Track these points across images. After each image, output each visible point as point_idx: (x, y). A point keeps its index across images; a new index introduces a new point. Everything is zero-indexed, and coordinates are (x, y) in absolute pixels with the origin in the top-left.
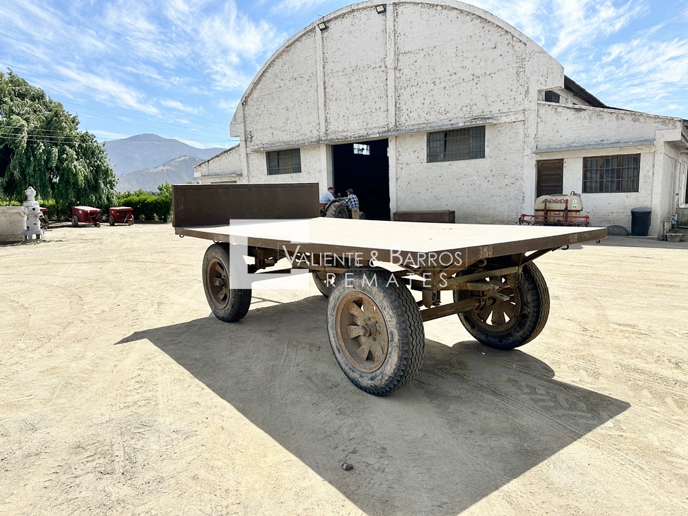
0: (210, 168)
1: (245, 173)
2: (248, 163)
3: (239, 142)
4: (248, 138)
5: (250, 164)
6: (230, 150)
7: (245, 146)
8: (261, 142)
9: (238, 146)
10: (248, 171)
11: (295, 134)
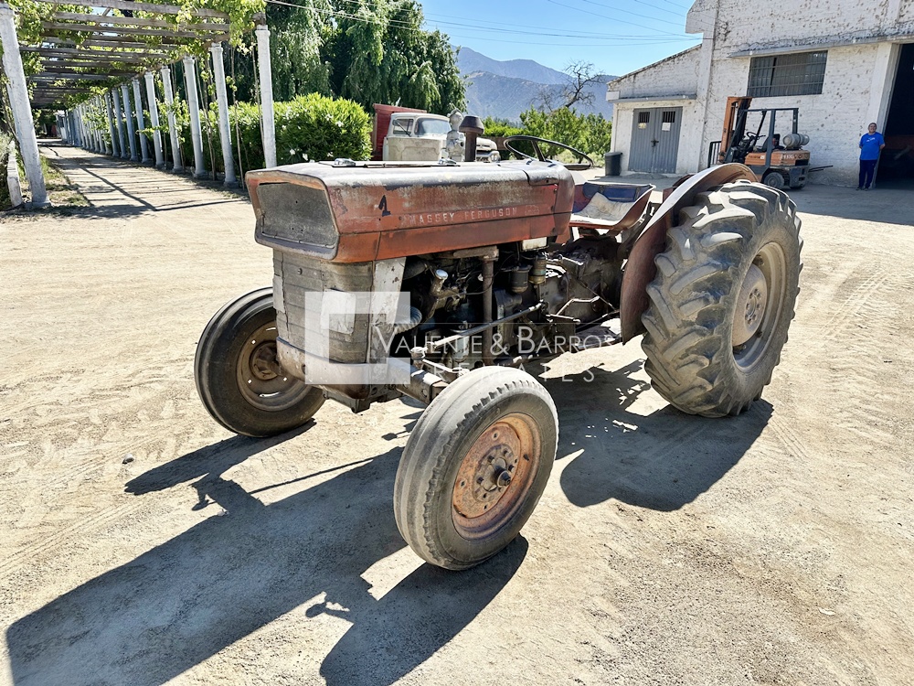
0: (637, 85)
1: (703, 94)
2: (711, 78)
3: (701, 42)
4: (720, 34)
5: (715, 79)
6: (680, 55)
7: (711, 48)
8: (744, 40)
9: (697, 49)
10: (709, 91)
11: (823, 25)
